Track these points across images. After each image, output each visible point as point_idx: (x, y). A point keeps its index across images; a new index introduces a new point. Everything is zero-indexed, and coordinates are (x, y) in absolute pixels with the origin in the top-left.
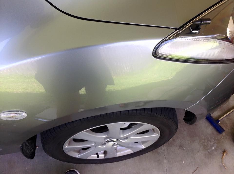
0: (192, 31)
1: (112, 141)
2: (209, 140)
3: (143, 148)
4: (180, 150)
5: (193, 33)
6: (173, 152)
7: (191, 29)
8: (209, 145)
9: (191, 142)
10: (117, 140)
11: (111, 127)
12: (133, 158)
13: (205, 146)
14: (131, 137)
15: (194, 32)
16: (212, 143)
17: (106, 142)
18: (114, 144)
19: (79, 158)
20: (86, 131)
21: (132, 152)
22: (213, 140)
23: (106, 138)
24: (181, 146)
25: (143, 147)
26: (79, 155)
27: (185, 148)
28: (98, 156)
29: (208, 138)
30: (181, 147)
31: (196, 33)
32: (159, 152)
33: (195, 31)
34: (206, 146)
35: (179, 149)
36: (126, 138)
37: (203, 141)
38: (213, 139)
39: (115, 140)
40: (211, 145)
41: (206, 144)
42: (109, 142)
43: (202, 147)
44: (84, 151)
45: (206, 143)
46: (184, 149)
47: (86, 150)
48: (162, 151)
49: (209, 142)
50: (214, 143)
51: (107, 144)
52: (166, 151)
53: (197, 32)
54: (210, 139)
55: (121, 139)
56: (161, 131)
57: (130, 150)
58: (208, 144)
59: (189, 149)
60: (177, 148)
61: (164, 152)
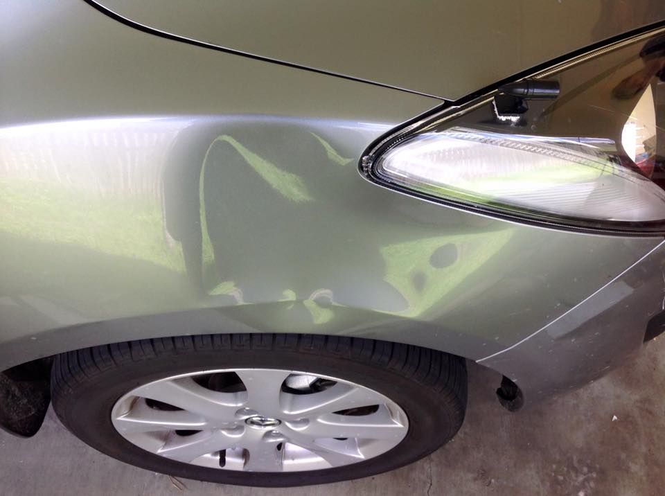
0: (498, 117)
1: (261, 423)
2: (572, 467)
3: (359, 459)
4: (477, 482)
5: (501, 123)
6: (455, 486)
7: (496, 109)
8: (570, 483)
9: (515, 465)
10: (277, 422)
11: (251, 379)
12: (333, 484)
13: (555, 482)
14: (319, 420)
15: (503, 118)
16: (581, 478)
17: (244, 424)
18: (271, 431)
19: (164, 456)
20: (175, 381)
21: (327, 465)
22: (585, 469)
23: (240, 411)
24: (484, 470)
25: (359, 454)
26: (164, 447)
27: (493, 481)
28: (223, 462)
29: (572, 459)
30: (483, 474)
31: (509, 122)
32: (414, 479)
33: (509, 118)
34: (560, 485)
35: (475, 479)
36: (305, 420)
37: (554, 466)
38: (588, 466)
39: (272, 420)
40: (577, 484)
41: (561, 478)
42: (253, 423)
43: (548, 484)
44: (181, 438)
45: (561, 475)
46: (490, 482)
47: (186, 437)
48: (422, 477)
49: (573, 475)
50: (587, 480)
51: (245, 429)
52: (435, 480)
53: (514, 119)
54: (576, 465)
55: (288, 422)
56: (410, 416)
57: (320, 459)
58: (567, 479)
59: (505, 483)
60: (470, 476)
61: (429, 481)
